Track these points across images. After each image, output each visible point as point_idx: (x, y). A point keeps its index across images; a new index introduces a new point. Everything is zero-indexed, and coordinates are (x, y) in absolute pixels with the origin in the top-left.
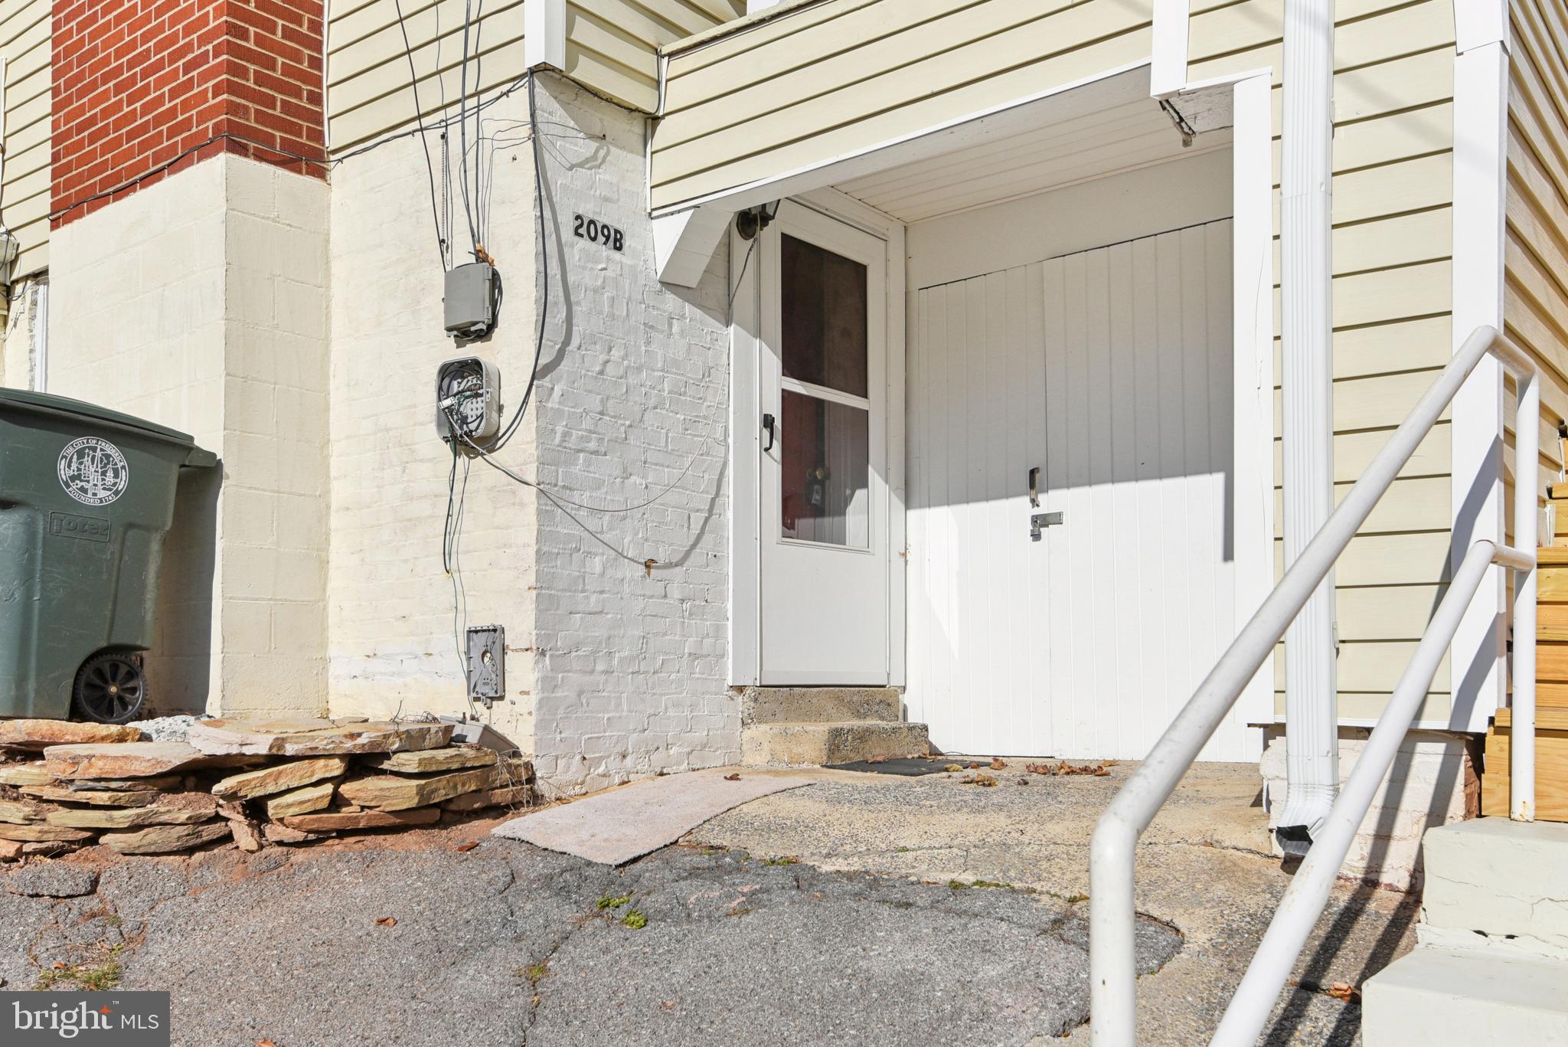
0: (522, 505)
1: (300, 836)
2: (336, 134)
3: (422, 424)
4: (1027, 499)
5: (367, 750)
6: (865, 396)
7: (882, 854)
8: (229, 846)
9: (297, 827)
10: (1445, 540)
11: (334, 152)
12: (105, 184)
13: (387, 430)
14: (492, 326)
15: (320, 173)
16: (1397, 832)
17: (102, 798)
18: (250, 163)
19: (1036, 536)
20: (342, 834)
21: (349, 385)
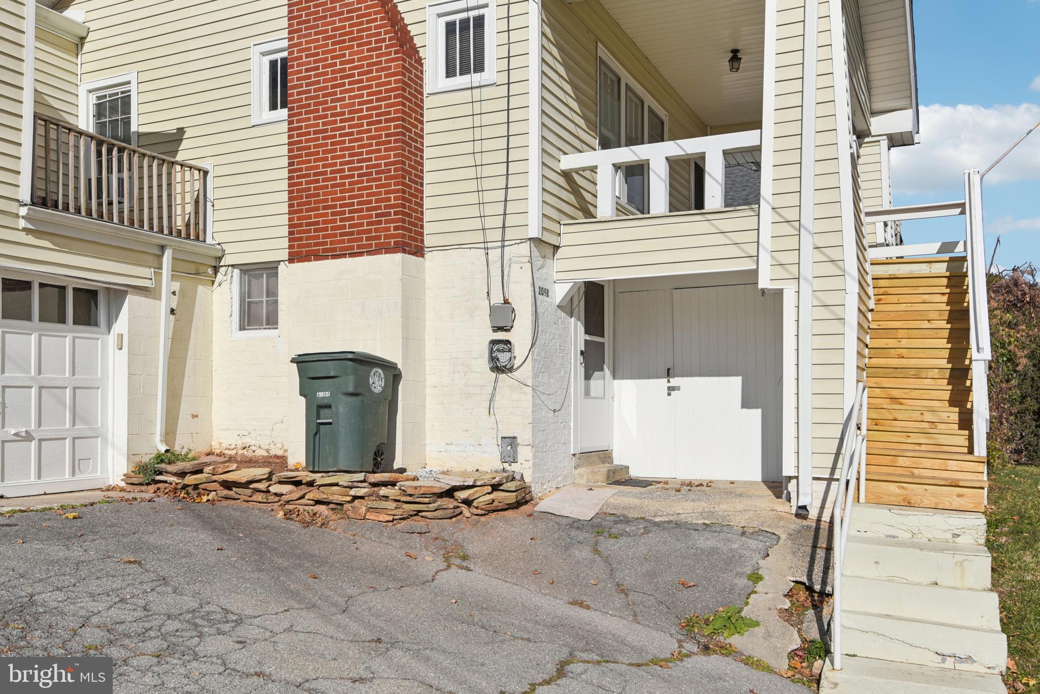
0: (525, 393)
1: (483, 512)
2: (428, 241)
3: (476, 358)
4: (666, 380)
5: (498, 483)
6: (603, 336)
7: (672, 515)
8: (461, 516)
9: (482, 509)
10: (842, 426)
11: (427, 248)
12: (324, 251)
13: (456, 359)
14: (512, 327)
15: (422, 256)
16: (827, 506)
17: (427, 500)
18: (407, 256)
19: (669, 394)
20: (494, 511)
21: (436, 339)
